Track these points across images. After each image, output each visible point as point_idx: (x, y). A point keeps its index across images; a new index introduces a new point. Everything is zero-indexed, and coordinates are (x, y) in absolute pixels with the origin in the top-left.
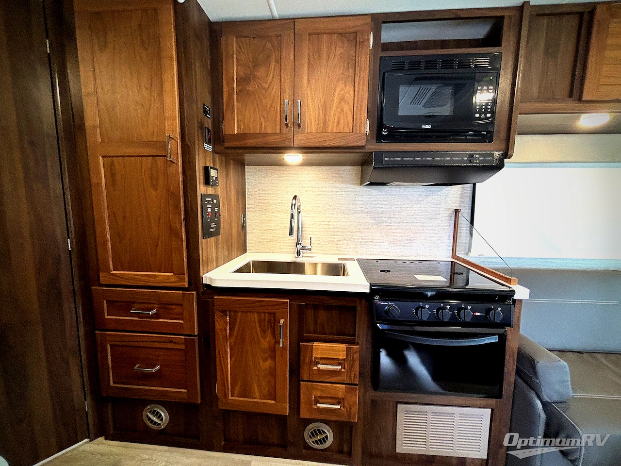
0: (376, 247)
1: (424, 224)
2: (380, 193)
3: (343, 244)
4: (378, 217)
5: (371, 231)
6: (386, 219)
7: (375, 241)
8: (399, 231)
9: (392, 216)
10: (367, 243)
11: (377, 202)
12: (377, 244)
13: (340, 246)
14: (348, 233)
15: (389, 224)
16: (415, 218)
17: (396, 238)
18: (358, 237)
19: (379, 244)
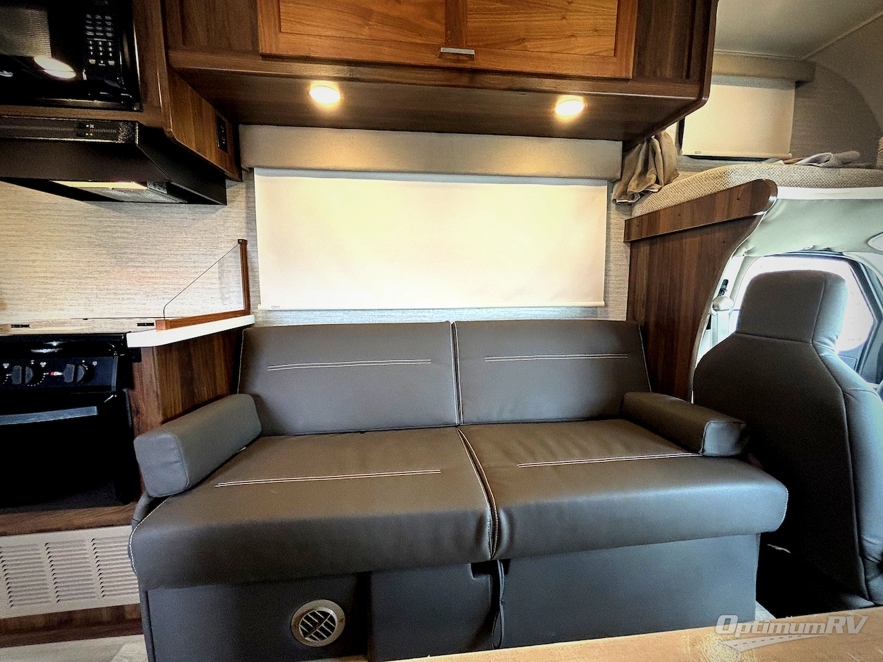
0: (124, 302)
1: (196, 264)
2: (118, 214)
3: (65, 299)
4: (119, 253)
5: (112, 276)
6: (133, 256)
7: (121, 292)
8: (158, 275)
9: (144, 251)
10: (108, 297)
11: (114, 229)
12: (125, 296)
13: (61, 302)
14: (72, 281)
15: (140, 264)
16: (182, 255)
17: (156, 286)
18: (91, 287)
19: (129, 296)
